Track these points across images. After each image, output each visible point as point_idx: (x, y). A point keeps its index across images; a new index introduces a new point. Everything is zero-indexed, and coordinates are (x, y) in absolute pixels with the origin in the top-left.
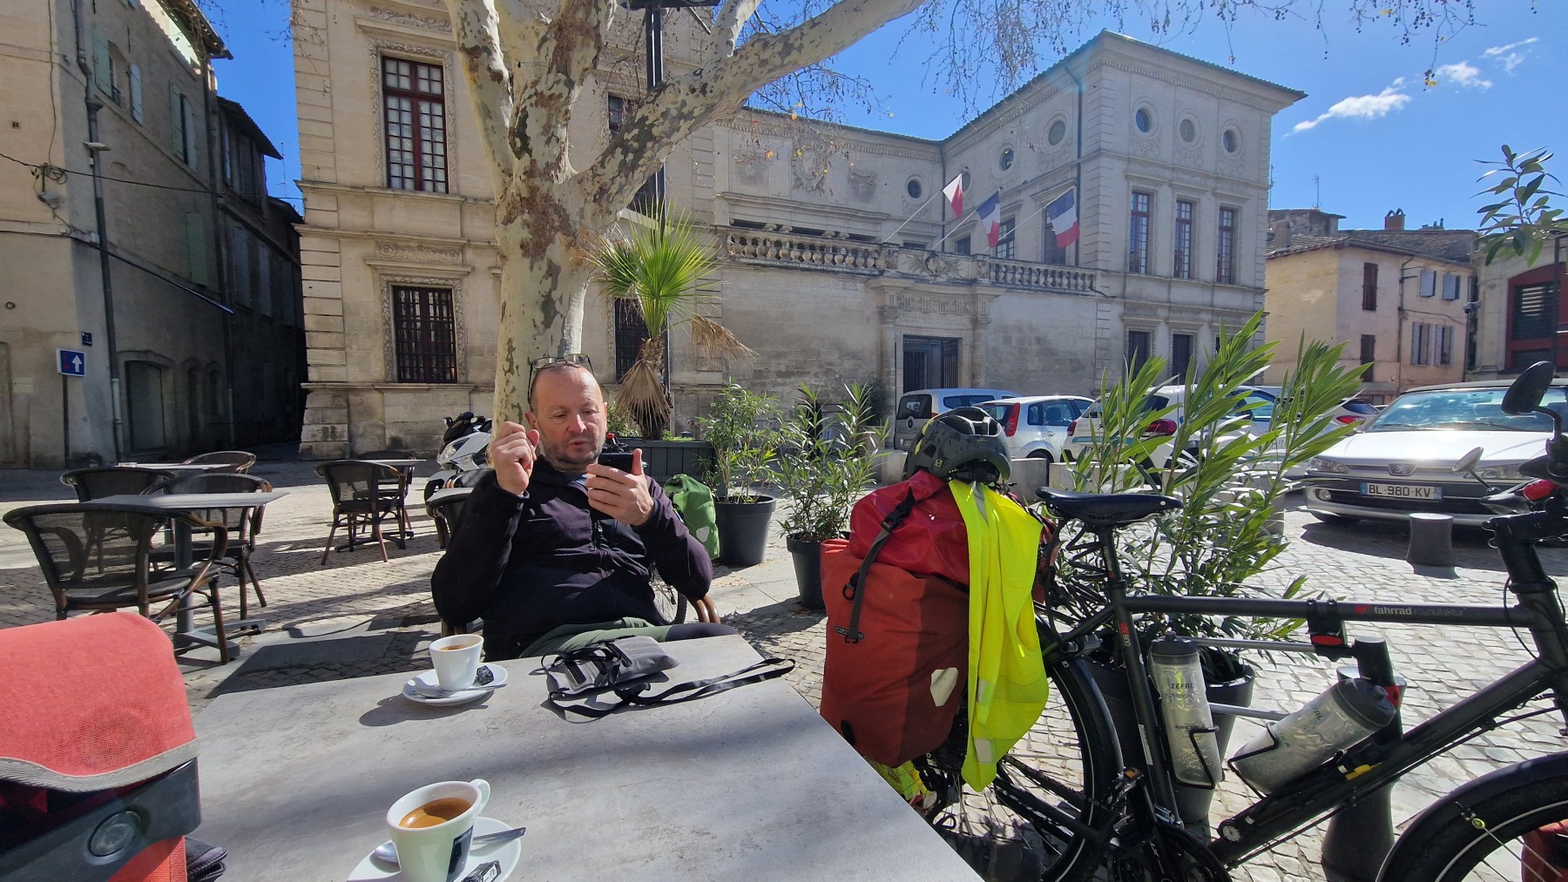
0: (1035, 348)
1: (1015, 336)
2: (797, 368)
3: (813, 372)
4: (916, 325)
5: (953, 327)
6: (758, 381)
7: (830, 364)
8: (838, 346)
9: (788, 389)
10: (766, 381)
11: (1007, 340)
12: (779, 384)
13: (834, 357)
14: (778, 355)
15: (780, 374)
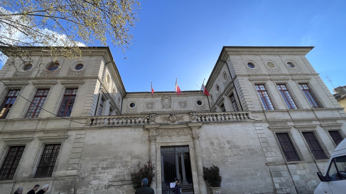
0: (227, 146)
1: (215, 141)
2: (111, 165)
3: (118, 166)
4: (166, 141)
5: (183, 141)
6: (93, 172)
7: (126, 162)
8: (130, 154)
9: (106, 175)
10: (96, 172)
11: (212, 143)
12: (102, 173)
13: (129, 159)
14: (104, 160)
15: (103, 168)
